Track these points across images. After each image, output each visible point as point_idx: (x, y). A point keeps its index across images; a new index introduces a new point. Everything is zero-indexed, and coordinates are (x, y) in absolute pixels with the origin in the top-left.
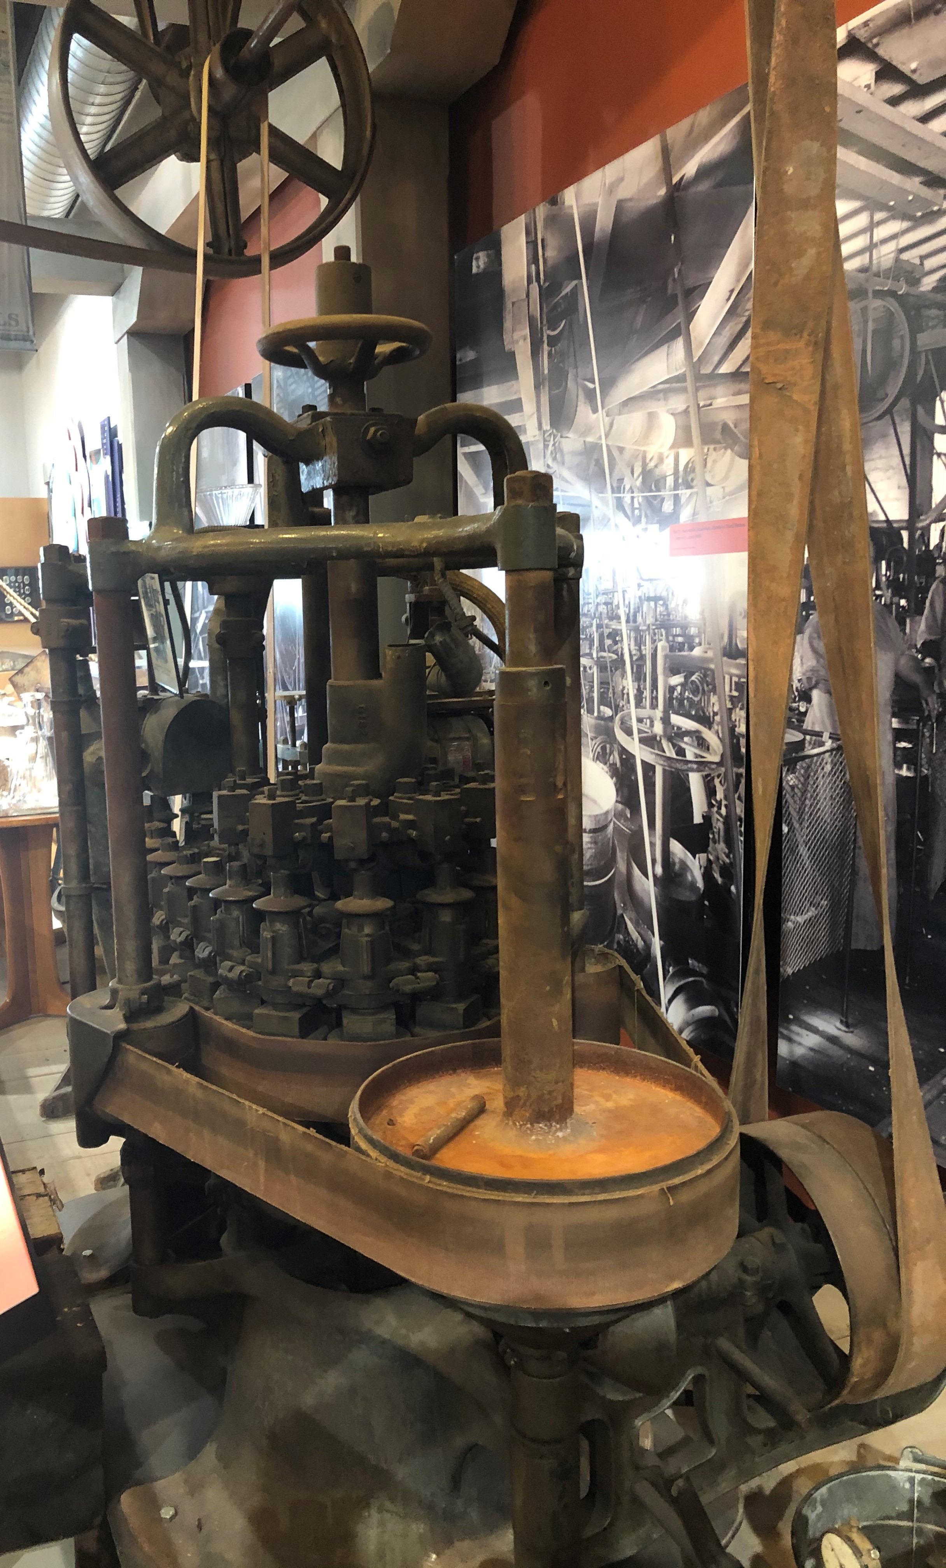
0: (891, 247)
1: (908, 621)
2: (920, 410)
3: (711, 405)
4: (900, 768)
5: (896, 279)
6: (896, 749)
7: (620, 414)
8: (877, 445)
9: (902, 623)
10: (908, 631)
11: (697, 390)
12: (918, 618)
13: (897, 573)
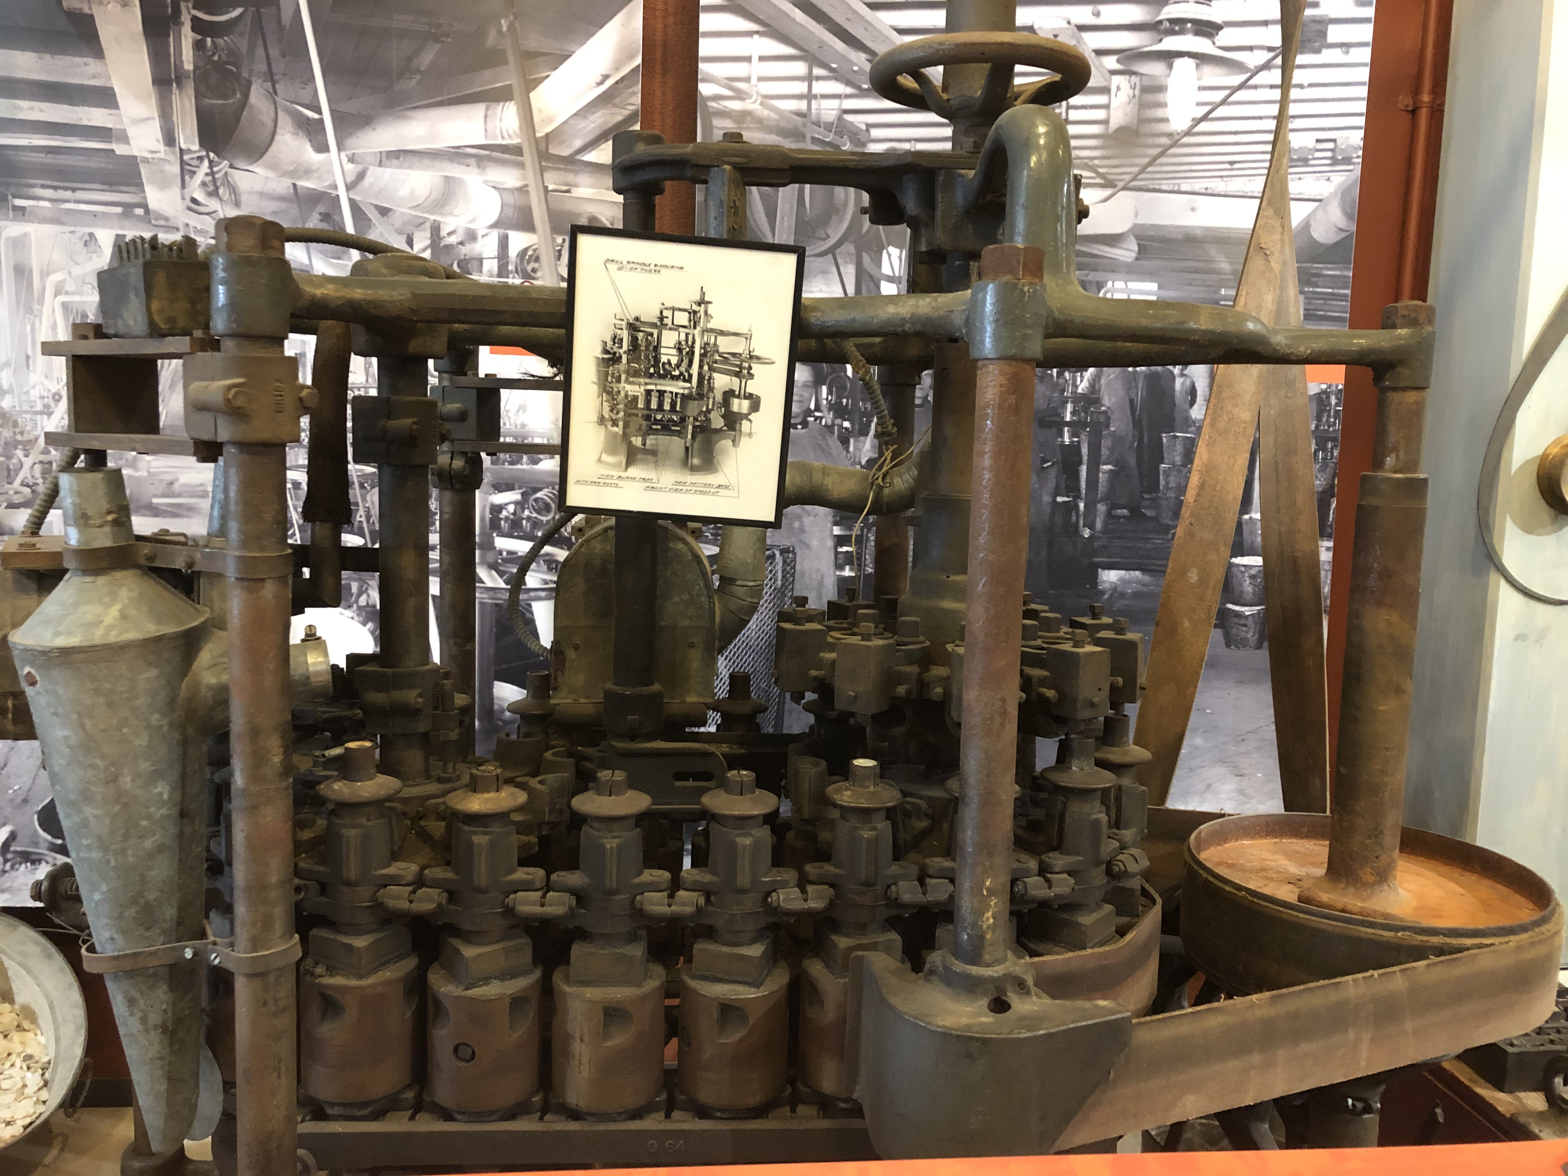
0: (834, 104)
1: (852, 441)
2: (866, 259)
3: (568, 191)
4: (842, 568)
5: (840, 133)
6: (837, 553)
7: (380, 164)
8: (817, 278)
9: (845, 442)
10: (851, 449)
11: (542, 170)
12: (862, 438)
13: (839, 397)
